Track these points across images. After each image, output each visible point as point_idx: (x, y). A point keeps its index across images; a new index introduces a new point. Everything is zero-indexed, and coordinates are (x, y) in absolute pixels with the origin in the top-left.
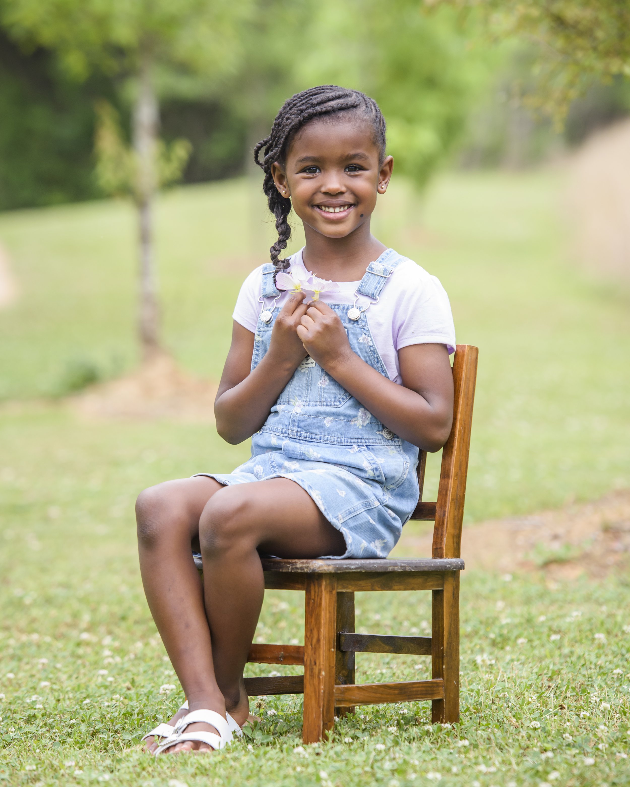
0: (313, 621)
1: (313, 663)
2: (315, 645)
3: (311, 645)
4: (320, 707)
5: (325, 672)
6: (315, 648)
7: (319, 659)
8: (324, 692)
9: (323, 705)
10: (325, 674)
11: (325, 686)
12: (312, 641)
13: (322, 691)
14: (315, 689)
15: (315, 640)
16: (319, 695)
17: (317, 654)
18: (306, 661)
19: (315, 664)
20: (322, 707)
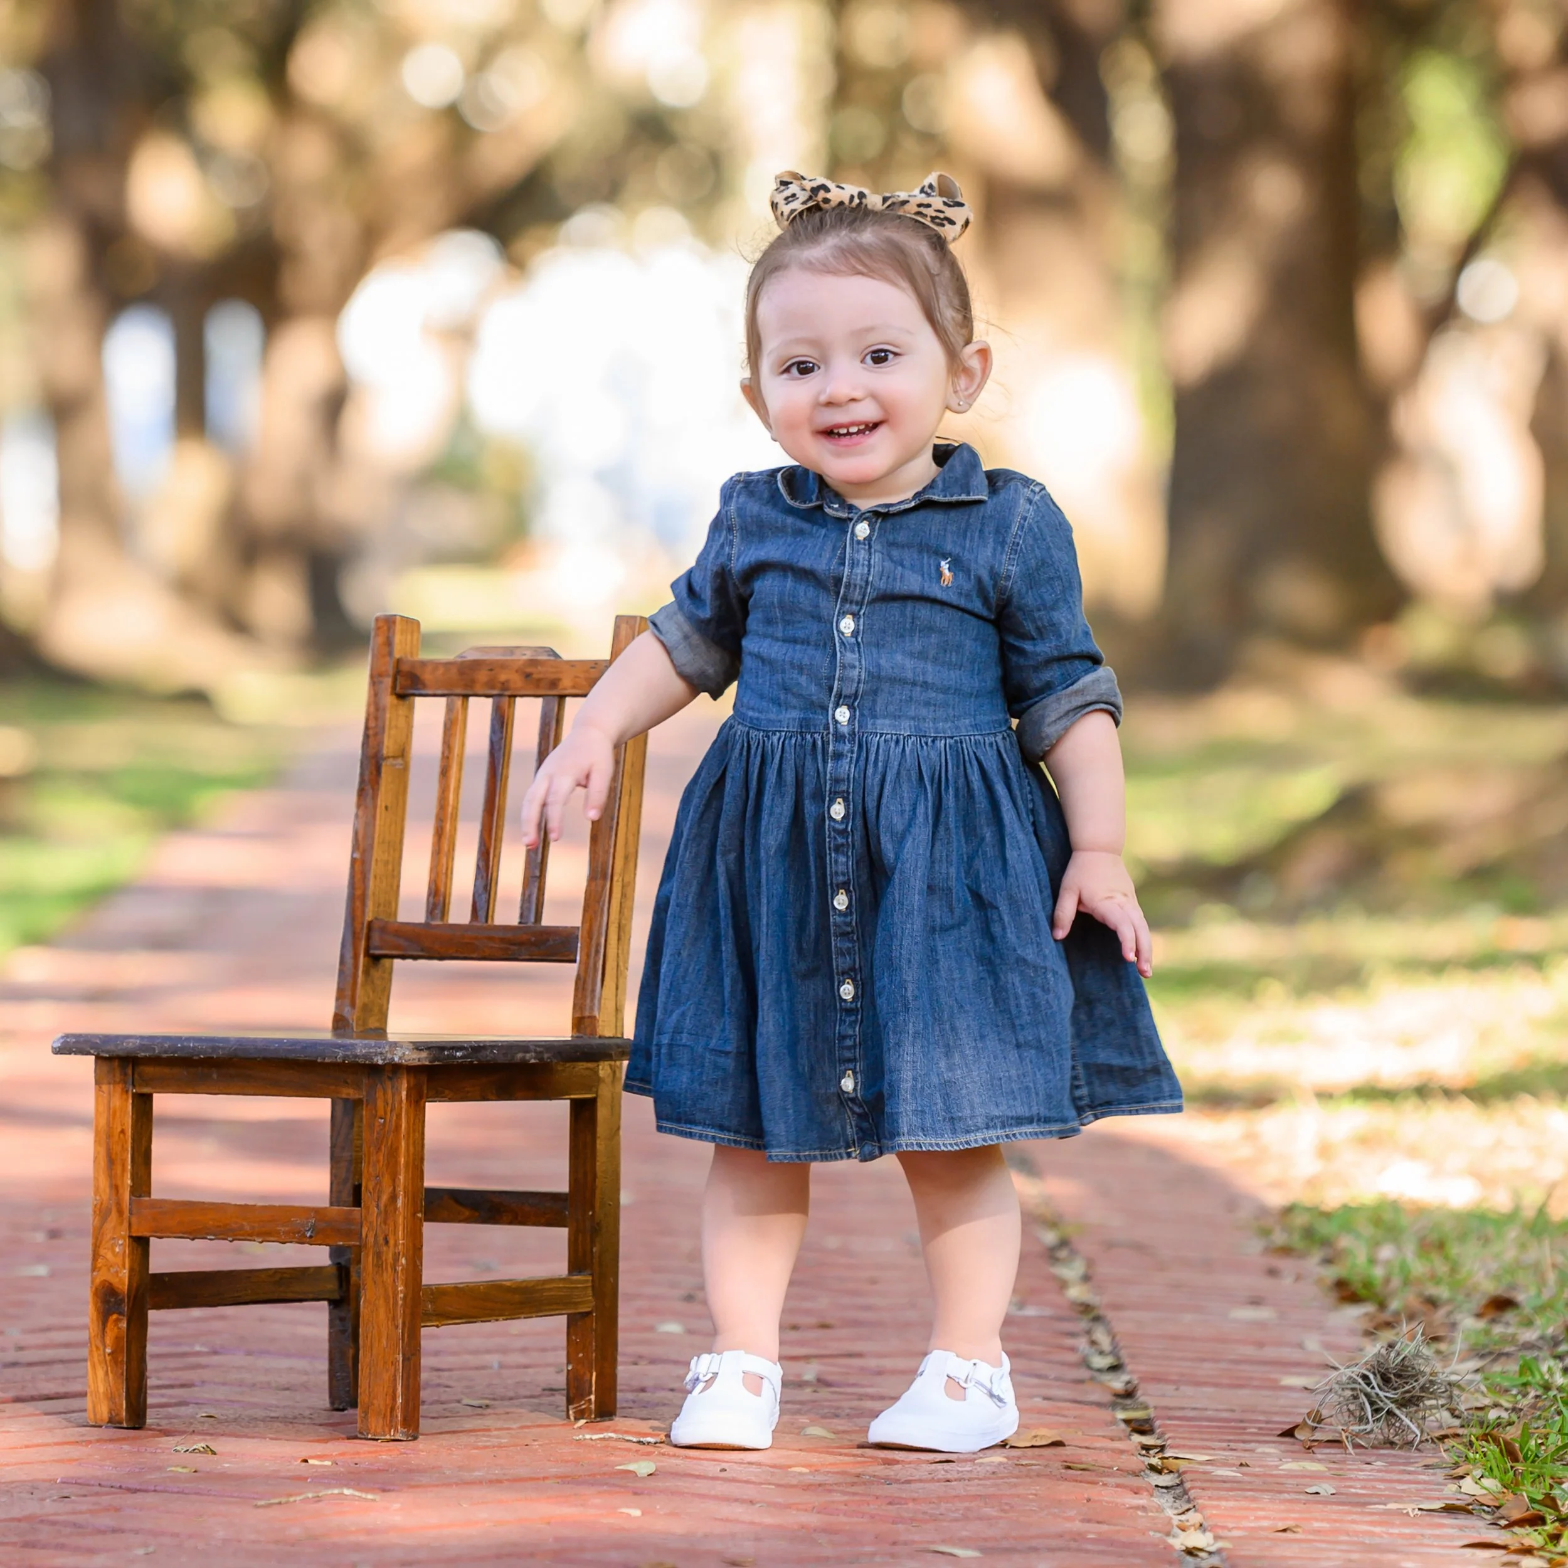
0: (381, 1158)
1: (381, 1240)
2: (386, 1206)
3: (378, 1207)
4: (397, 1327)
5: (406, 1259)
6: (386, 1212)
7: (395, 1233)
8: (405, 1298)
9: (404, 1323)
10: (407, 1264)
11: (406, 1286)
12: (379, 1198)
13: (401, 1295)
14: (386, 1291)
15: (385, 1198)
16: (395, 1303)
17: (390, 1222)
18: (366, 1237)
19: (387, 1242)
20: (400, 1326)
